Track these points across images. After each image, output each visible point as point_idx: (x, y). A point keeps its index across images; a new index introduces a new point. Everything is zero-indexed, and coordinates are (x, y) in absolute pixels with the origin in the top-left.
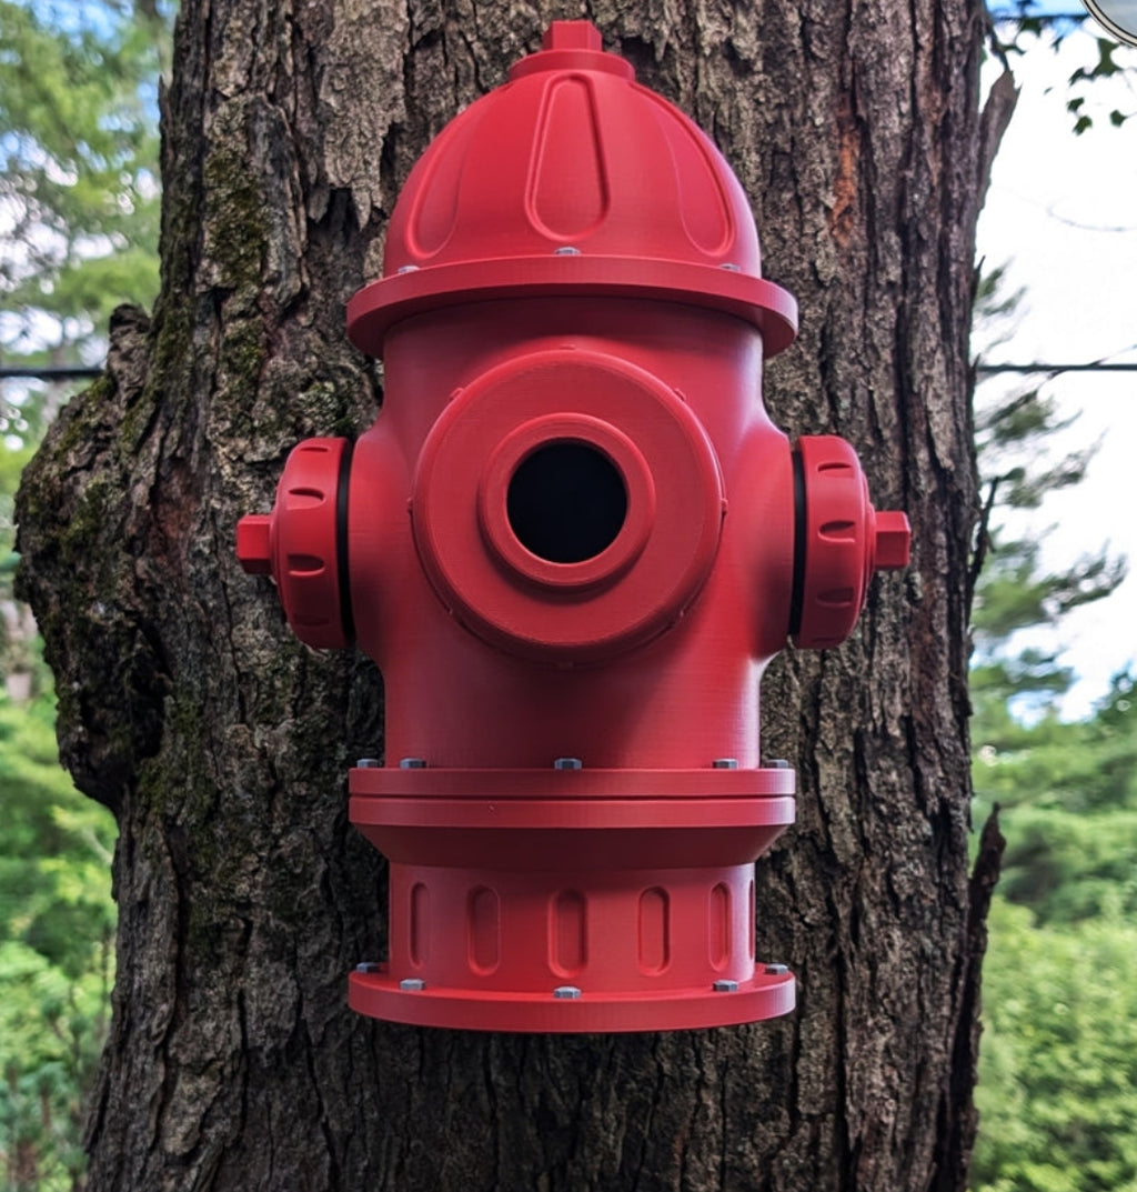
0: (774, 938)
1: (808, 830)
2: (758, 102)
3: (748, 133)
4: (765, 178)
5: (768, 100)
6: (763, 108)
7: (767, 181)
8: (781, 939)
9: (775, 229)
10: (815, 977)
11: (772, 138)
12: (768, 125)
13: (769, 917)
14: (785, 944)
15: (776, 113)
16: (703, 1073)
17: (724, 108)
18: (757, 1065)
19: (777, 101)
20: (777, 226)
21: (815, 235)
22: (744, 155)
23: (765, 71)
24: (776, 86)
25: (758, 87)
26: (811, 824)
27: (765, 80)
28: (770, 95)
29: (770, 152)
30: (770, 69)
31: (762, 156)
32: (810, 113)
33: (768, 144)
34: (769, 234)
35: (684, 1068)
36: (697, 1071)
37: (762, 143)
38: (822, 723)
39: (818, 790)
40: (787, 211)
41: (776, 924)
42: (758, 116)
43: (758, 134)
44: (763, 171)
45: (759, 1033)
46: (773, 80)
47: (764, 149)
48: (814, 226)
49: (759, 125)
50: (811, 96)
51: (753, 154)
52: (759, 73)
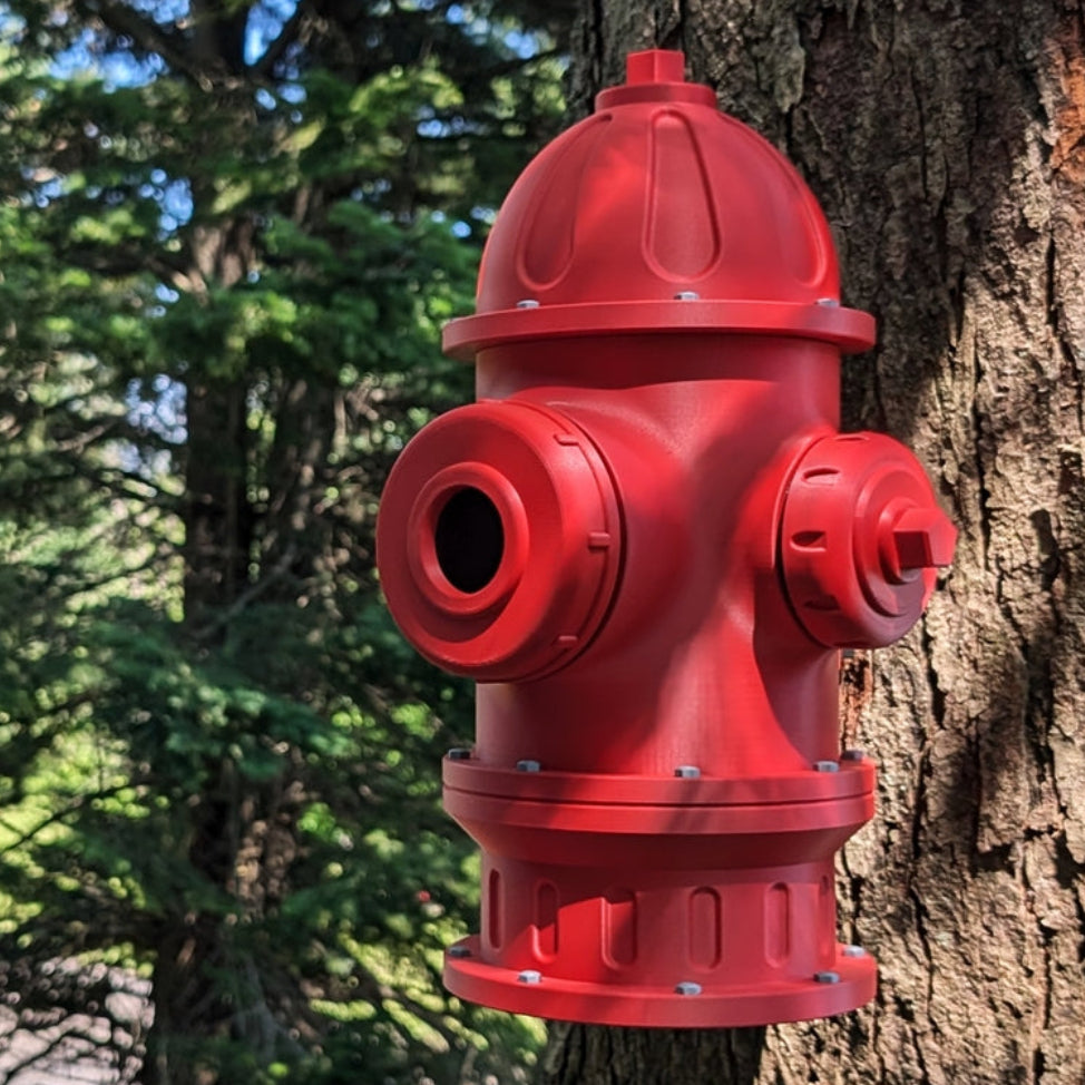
0: (1005, 939)
1: (1045, 824)
2: (957, 50)
3: (947, 83)
4: (970, 126)
5: (968, 45)
6: (962, 54)
7: (973, 130)
8: (1013, 941)
9: (983, 178)
10: (1062, 987)
11: (975, 84)
12: (970, 71)
13: (997, 916)
14: (1017, 947)
15: (977, 57)
16: (926, 1074)
17: (920, 63)
18: (989, 1075)
19: (977, 44)
20: (986, 175)
21: (1024, 180)
22: (944, 107)
23: (964, 14)
24: (976, 29)
25: (956, 32)
26: (1048, 817)
27: (964, 25)
28: (970, 39)
29: (973, 99)
30: (969, 10)
31: (965, 103)
32: (1021, 48)
33: (971, 90)
34: (978, 185)
35: (906, 1065)
36: (919, 1071)
37: (964, 91)
38: (1057, 706)
39: (1055, 781)
40: (995, 158)
41: (1007, 924)
42: (957, 63)
43: (958, 83)
44: (968, 119)
45: (990, 1040)
46: (973, 23)
47: (967, 96)
48: (1023, 170)
49: (958, 73)
50: (1022, 29)
51: (955, 104)
52: (956, 18)
